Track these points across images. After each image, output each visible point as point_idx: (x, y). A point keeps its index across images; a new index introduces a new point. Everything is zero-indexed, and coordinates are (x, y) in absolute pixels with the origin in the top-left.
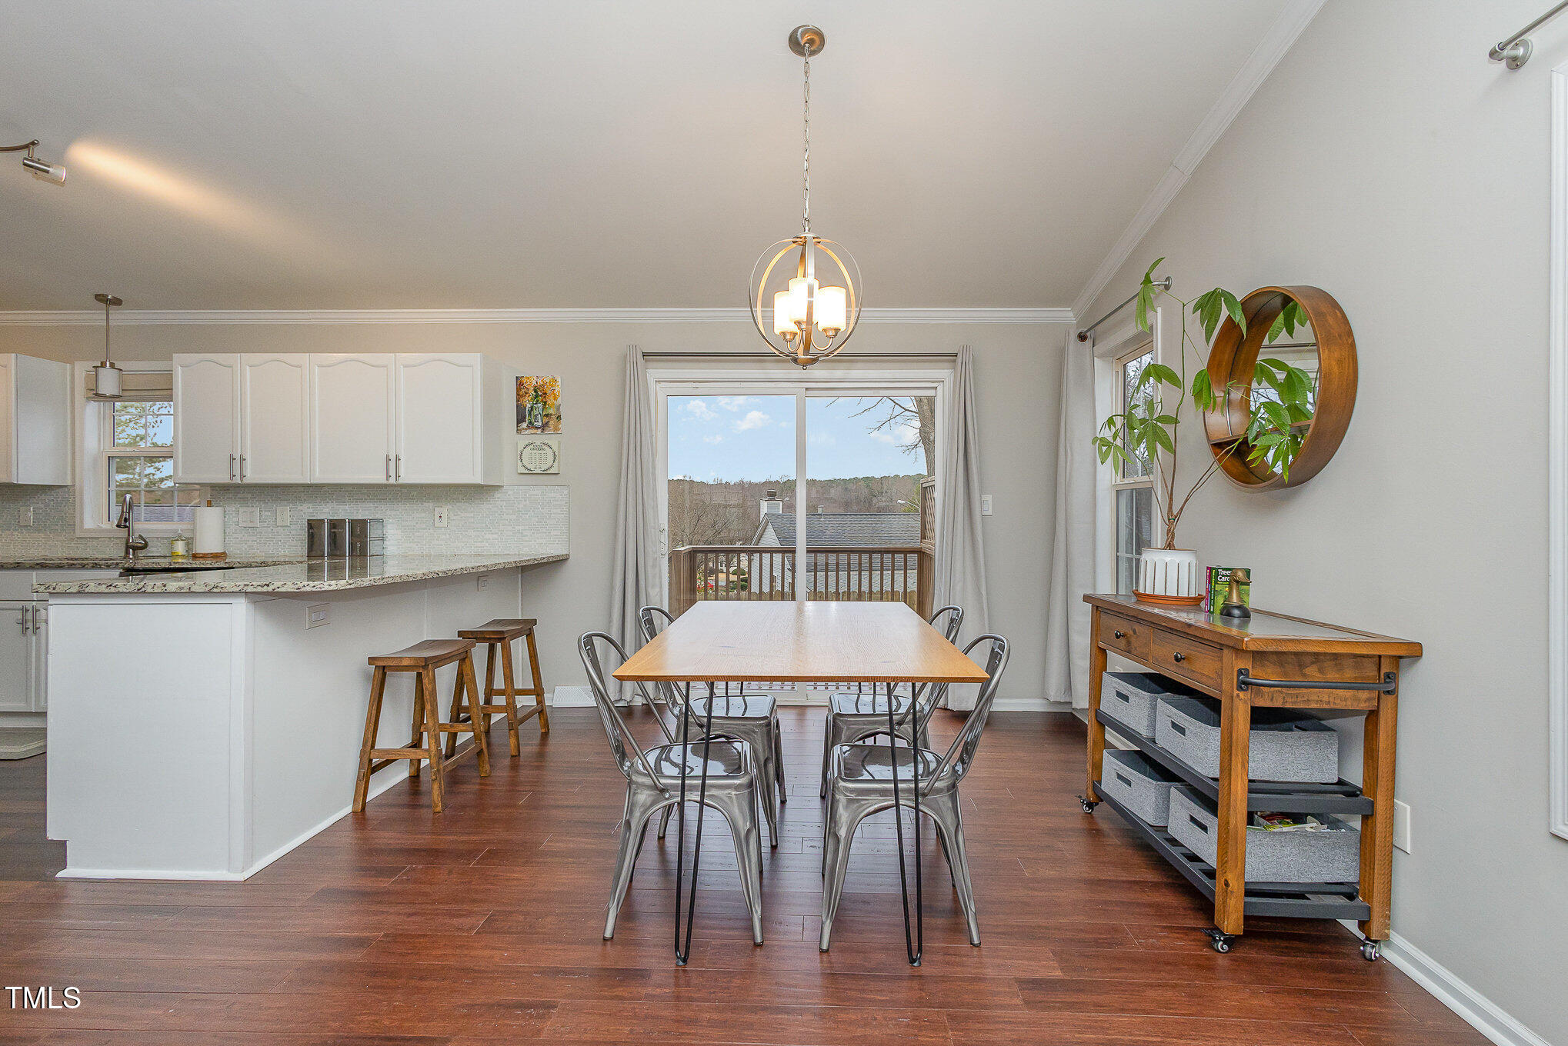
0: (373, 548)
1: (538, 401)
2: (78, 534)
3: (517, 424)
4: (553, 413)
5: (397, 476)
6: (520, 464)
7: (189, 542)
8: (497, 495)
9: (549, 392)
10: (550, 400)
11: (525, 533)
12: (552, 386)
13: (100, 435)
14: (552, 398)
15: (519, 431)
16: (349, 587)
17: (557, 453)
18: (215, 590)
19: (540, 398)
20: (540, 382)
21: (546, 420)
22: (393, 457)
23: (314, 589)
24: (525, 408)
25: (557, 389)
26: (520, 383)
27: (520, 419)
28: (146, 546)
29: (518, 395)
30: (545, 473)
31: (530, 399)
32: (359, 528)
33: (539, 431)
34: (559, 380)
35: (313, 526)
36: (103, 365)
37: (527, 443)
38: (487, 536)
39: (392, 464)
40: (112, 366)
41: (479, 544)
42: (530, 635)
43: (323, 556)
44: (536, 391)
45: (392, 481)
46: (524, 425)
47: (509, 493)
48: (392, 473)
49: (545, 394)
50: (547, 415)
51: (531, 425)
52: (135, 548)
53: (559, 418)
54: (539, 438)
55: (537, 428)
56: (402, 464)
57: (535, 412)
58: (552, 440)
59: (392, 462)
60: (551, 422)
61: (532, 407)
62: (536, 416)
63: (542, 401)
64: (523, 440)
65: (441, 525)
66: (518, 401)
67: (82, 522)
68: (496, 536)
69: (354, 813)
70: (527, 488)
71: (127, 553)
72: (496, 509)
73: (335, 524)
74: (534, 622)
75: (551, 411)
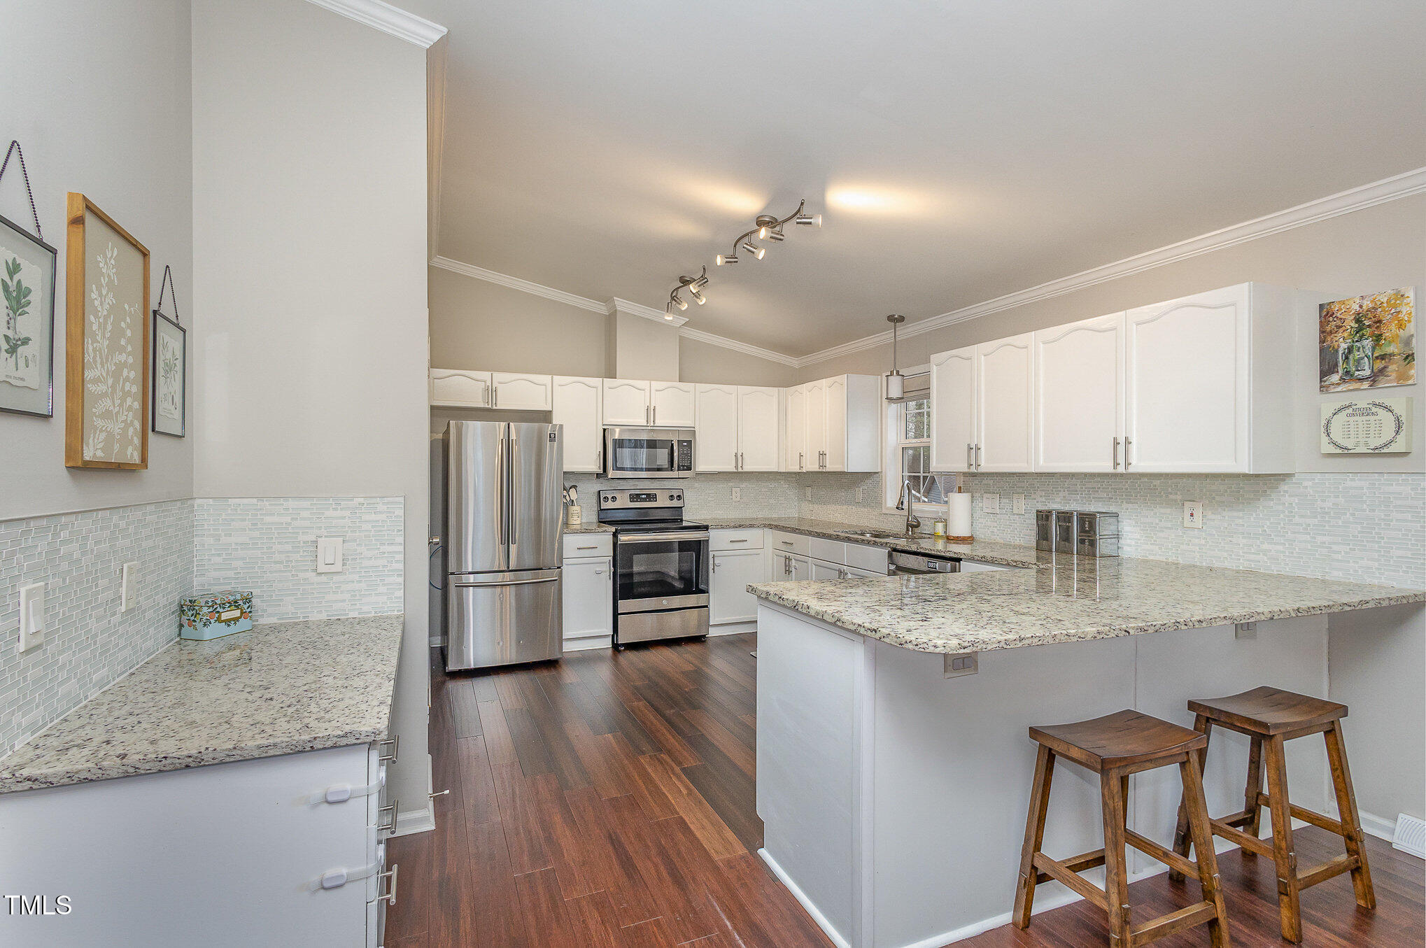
0: (1103, 547)
1: (1361, 337)
2: (884, 511)
3: (1321, 379)
4: (1396, 351)
5: (1127, 464)
6: (1325, 439)
7: (946, 523)
8: (1284, 487)
9: (1386, 317)
10: (1390, 331)
11: (1335, 547)
12: (1395, 306)
13: (897, 430)
14: (1393, 326)
15: (1323, 388)
16: (962, 651)
17: (1403, 419)
18: (838, 623)
19: (1367, 332)
20: (1367, 304)
21: (1379, 365)
22: (1122, 440)
23: (916, 648)
24: (1337, 351)
25: (1405, 310)
26: (1326, 314)
27: (1327, 368)
28: (918, 526)
29: (1322, 332)
30: (1377, 453)
31: (1346, 334)
32: (1088, 523)
33: (1366, 385)
34: (1411, 294)
35: (1043, 517)
36: (892, 374)
37: (1338, 407)
38: (1266, 546)
39: (1121, 448)
40: (898, 373)
41: (1252, 557)
42: (1332, 733)
43: (1051, 551)
44: (1358, 321)
45: (1121, 469)
46: (1335, 378)
47: (1306, 484)
48: (1121, 460)
49: (1380, 321)
50: (1382, 357)
51: (1348, 376)
52: (913, 526)
53: (1409, 358)
54: (1363, 397)
55: (1361, 380)
56: (1134, 448)
57: (1357, 355)
58: (1391, 395)
59: (1120, 446)
60: (1392, 367)
61: (1350, 350)
62: (1359, 361)
63: (1372, 335)
64: (1329, 403)
65: (1192, 525)
66: (1322, 341)
67: (886, 503)
68: (1281, 548)
69: (1014, 924)
70: (1339, 476)
71: (908, 530)
72: (1281, 508)
73: (1065, 517)
74: (1343, 710)
75: (1391, 349)
